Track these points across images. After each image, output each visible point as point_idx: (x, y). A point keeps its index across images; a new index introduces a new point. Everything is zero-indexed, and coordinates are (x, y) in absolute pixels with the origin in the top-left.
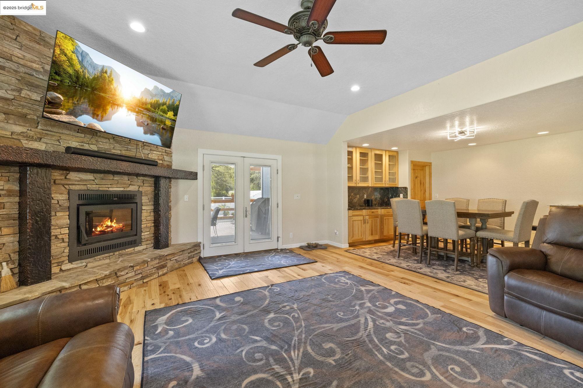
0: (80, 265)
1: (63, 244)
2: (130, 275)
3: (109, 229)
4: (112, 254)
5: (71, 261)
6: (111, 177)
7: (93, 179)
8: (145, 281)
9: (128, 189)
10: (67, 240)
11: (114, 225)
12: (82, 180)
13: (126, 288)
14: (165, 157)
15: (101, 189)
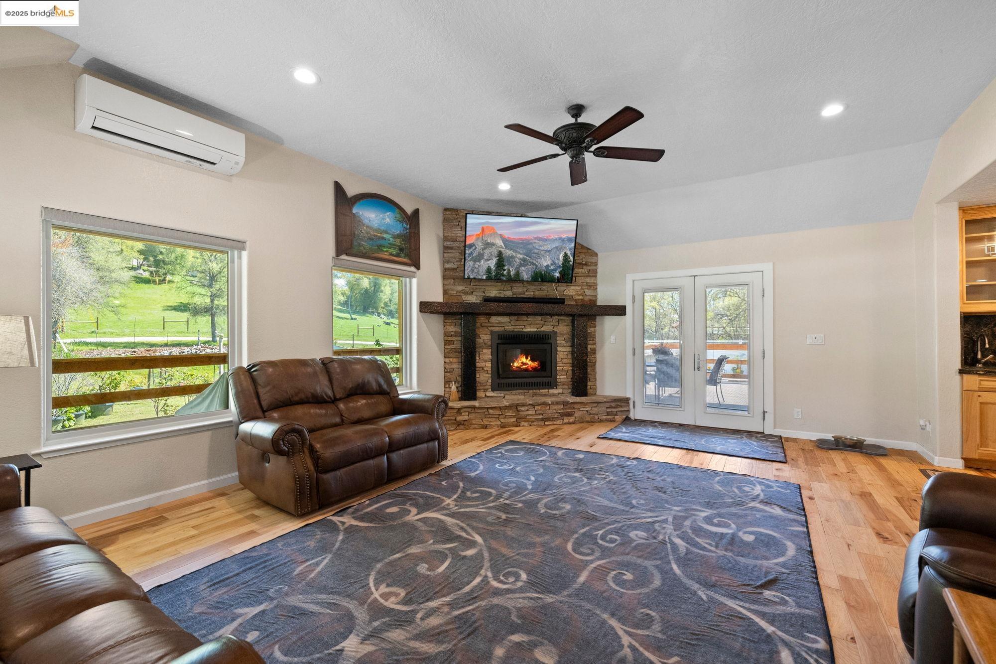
0: (499, 395)
1: (487, 375)
2: (530, 412)
3: (524, 367)
4: (525, 391)
5: (493, 390)
6: (525, 318)
7: (509, 321)
8: (546, 423)
9: (542, 329)
10: (490, 372)
11: (530, 363)
12: (500, 323)
13: (526, 424)
14: (586, 291)
15: (516, 330)
